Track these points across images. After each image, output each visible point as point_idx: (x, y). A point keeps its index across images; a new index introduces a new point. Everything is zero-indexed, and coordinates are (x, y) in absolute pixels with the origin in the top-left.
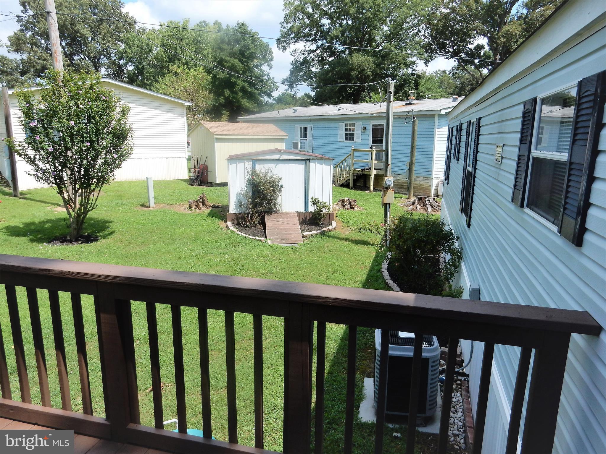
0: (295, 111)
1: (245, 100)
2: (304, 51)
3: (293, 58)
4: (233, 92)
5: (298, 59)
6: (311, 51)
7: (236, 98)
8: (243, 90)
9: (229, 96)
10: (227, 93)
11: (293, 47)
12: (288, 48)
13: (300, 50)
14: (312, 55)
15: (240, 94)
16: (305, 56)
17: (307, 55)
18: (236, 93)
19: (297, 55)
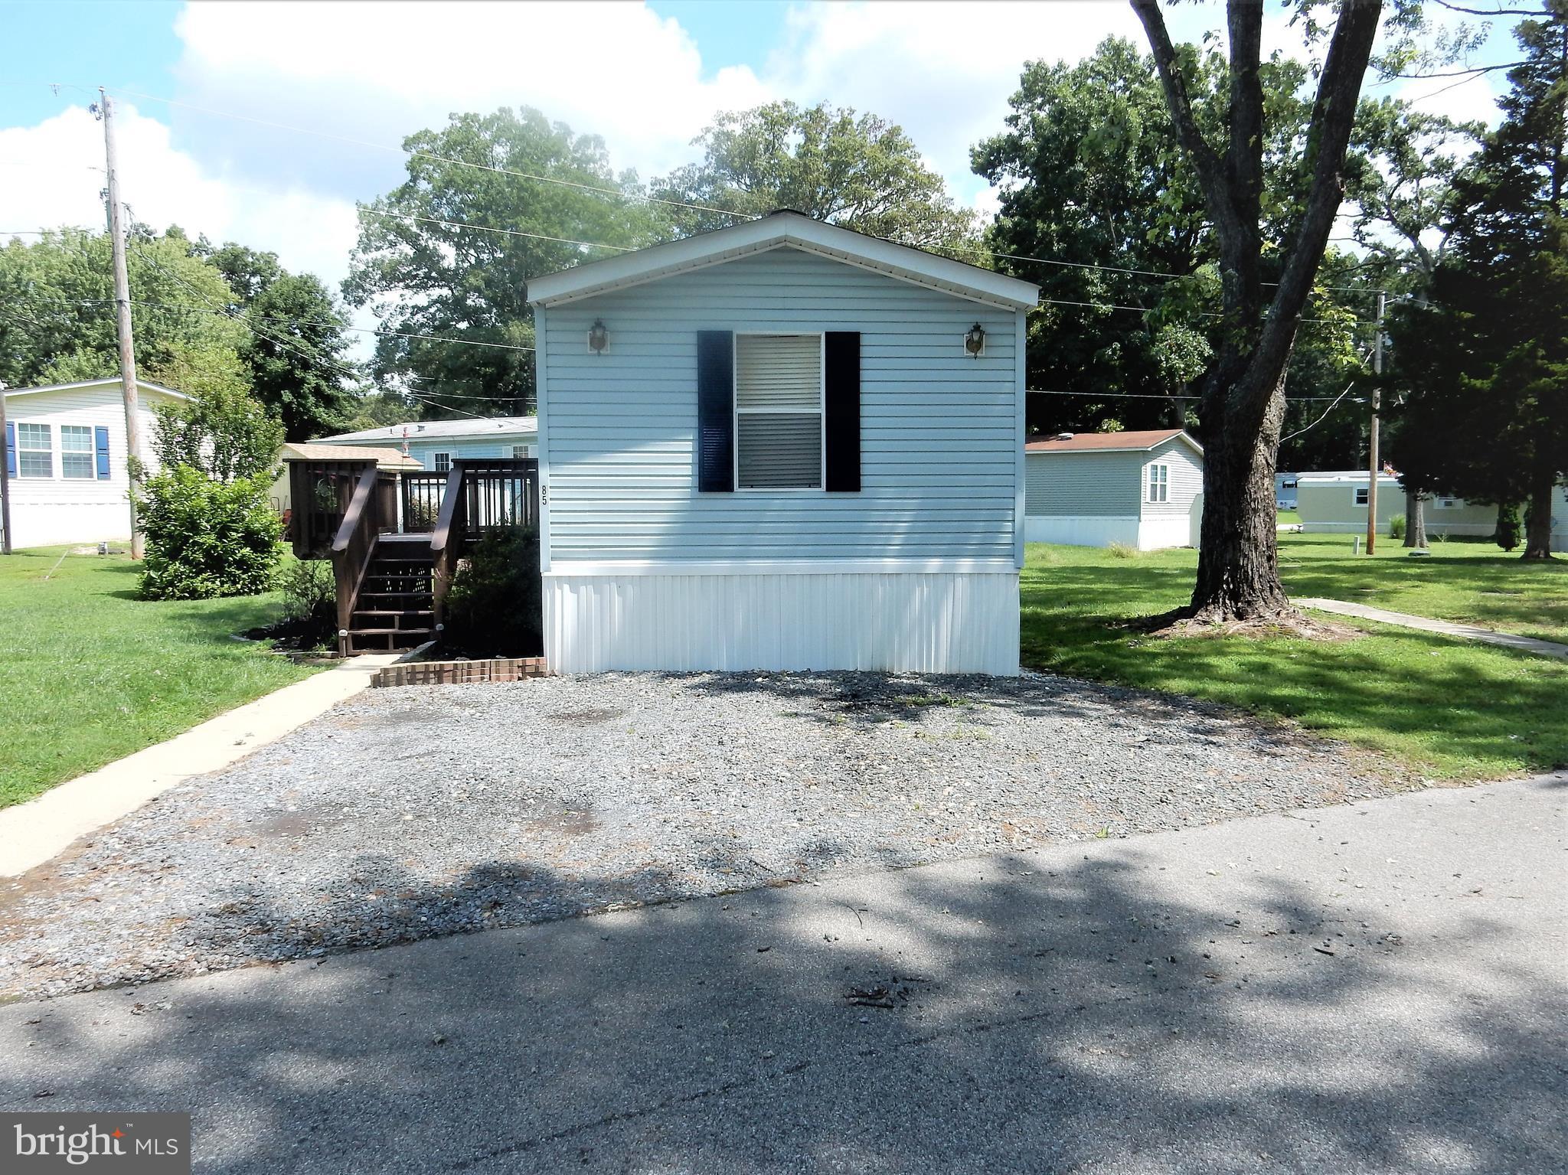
0: (421, 428)
1: (321, 409)
2: (403, 308)
3: (379, 321)
4: (298, 395)
5: (389, 324)
6: (417, 309)
7: (304, 406)
8: (317, 392)
9: (291, 403)
10: (287, 396)
11: (378, 298)
12: (368, 301)
13: (394, 306)
14: (419, 316)
15: (312, 399)
16: (403, 319)
17: (409, 315)
18: (305, 397)
19: (386, 315)
